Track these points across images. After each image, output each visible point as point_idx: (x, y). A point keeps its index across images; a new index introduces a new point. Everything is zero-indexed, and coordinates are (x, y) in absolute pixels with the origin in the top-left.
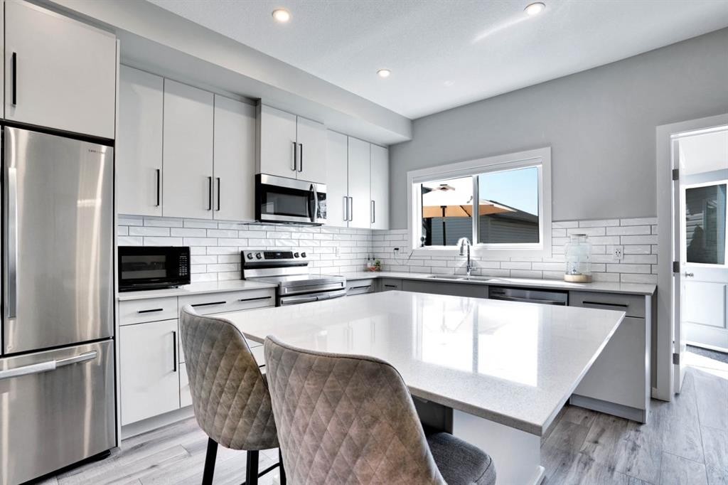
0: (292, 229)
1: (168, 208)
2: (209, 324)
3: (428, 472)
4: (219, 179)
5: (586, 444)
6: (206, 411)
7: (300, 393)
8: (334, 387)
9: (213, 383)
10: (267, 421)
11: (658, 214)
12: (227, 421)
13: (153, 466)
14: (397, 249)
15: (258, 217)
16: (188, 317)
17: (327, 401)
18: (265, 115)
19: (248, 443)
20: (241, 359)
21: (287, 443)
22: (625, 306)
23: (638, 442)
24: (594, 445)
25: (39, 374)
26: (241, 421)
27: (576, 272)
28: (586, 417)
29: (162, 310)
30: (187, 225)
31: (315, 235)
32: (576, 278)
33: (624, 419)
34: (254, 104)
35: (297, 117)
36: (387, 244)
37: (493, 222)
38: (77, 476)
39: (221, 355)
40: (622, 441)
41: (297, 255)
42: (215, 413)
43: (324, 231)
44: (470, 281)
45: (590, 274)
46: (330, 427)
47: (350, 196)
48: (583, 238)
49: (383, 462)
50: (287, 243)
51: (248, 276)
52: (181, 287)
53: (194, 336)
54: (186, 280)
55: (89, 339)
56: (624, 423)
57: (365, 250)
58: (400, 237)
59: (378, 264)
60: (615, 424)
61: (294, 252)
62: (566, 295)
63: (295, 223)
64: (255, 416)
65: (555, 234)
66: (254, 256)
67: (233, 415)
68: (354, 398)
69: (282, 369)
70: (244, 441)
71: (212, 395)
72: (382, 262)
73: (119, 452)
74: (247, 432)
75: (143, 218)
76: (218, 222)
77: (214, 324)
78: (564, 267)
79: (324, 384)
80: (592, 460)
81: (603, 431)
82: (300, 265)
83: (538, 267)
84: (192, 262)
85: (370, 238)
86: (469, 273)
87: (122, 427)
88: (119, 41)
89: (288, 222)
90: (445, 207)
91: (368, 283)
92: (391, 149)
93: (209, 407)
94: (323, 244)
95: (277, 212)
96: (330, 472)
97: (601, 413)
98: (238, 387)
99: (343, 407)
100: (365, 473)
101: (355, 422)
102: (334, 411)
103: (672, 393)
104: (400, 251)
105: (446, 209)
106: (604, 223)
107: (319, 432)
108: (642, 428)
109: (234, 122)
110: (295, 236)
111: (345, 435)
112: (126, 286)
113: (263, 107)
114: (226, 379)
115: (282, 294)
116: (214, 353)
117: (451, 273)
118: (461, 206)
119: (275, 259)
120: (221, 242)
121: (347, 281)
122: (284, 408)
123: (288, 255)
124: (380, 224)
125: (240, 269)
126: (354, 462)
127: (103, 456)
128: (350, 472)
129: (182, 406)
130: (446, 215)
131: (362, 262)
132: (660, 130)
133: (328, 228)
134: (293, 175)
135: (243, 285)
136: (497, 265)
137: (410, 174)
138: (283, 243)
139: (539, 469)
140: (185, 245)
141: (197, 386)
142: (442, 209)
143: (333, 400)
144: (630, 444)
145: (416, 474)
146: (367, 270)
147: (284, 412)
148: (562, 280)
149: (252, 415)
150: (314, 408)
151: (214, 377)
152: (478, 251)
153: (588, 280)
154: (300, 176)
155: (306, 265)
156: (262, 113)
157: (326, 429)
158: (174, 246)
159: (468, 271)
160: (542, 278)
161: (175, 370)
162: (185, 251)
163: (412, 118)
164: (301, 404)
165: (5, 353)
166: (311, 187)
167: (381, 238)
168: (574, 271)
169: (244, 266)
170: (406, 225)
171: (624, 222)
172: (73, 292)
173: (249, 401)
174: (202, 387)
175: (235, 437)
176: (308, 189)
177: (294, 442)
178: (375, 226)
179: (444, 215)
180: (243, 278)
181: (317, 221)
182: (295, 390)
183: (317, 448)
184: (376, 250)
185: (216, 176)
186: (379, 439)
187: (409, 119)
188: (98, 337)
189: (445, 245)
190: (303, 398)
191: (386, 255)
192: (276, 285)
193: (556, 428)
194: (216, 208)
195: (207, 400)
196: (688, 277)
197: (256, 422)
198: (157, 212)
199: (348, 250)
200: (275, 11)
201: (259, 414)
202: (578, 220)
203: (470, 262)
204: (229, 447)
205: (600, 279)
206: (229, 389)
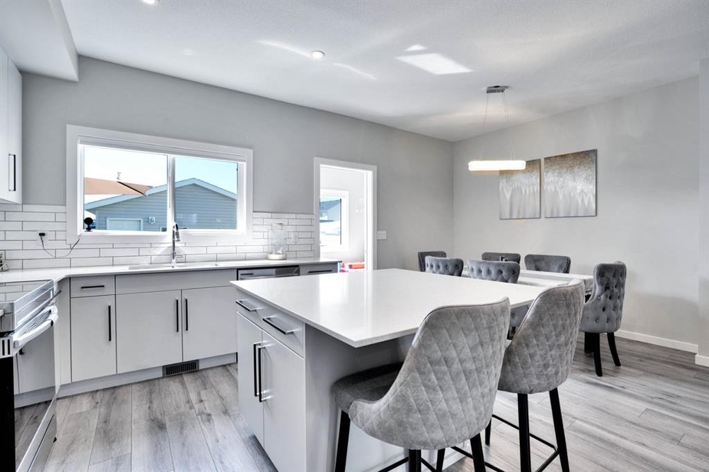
11: (314, 212)
14: (42, 235)
32: (278, 257)
48: (280, 226)
65: (255, 222)
78: (266, 248)
86: (174, 260)
104: (49, 236)
106: (287, 216)
148: (267, 258)
159: (173, 257)
171: (298, 216)
187: (77, 52)
202: (271, 212)
203: (175, 249)
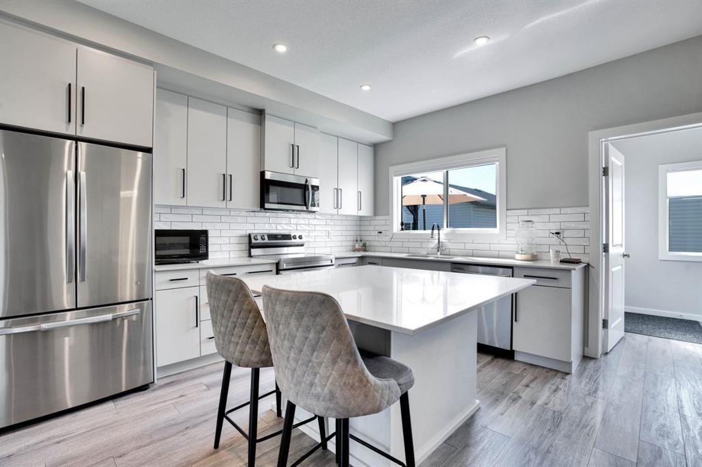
0: (291, 215)
1: (191, 200)
2: (227, 281)
3: (356, 362)
4: (231, 176)
5: (519, 387)
6: (224, 341)
7: (282, 315)
8: (300, 309)
9: (229, 321)
10: (265, 347)
11: (590, 205)
12: (238, 347)
13: (181, 396)
14: (381, 232)
15: (262, 206)
16: (212, 277)
17: (296, 318)
18: (269, 124)
19: (253, 362)
20: (248, 304)
21: (275, 349)
22: (555, 279)
23: (560, 387)
24: (525, 388)
25: (93, 324)
26: (248, 346)
27: (522, 252)
28: (525, 369)
29: (187, 279)
30: (205, 212)
31: (310, 220)
32: (524, 257)
33: (556, 370)
34: (260, 114)
35: (295, 123)
36: (371, 228)
37: (476, 209)
38: (127, 400)
39: (235, 301)
40: (549, 385)
41: (295, 237)
42: (230, 342)
43: (317, 216)
44: (439, 259)
45: (535, 254)
46: (299, 334)
47: (340, 188)
48: (530, 224)
49: (328, 354)
50: (285, 227)
51: (255, 254)
52: (200, 262)
53: (217, 290)
54: (205, 256)
55: (128, 300)
56: (555, 373)
57: (353, 233)
58: (383, 222)
59: (364, 245)
60: (547, 374)
61: (292, 235)
62: (511, 270)
63: (293, 210)
64: (257, 344)
65: (509, 220)
66: (259, 237)
67: (242, 342)
68: (311, 315)
69: (272, 302)
70: (249, 360)
71: (228, 329)
72: (368, 244)
73: (156, 387)
74: (251, 354)
75: (171, 207)
76: (230, 210)
77: (230, 281)
78: (514, 247)
79: (295, 308)
80: (520, 397)
81: (536, 378)
82: (298, 246)
83: (496, 248)
84: (209, 243)
85: (358, 223)
86: (439, 253)
87: (158, 368)
88: (156, 72)
89: (288, 210)
90: (425, 196)
91: (354, 261)
92: (376, 147)
93: (226, 338)
94: (317, 228)
95: (279, 201)
96: (299, 362)
97: (538, 366)
98: (245, 323)
99: (306, 321)
100: (318, 361)
101: (313, 329)
102: (300, 324)
103: (600, 351)
104: (383, 233)
105: (426, 198)
106: (548, 211)
107: (292, 338)
108: (568, 377)
109: (243, 128)
110: (293, 221)
111: (307, 338)
112: (161, 260)
113: (266, 116)
114: (238, 318)
115: (281, 268)
116: (230, 301)
117: (424, 252)
118: (439, 195)
119: (277, 240)
120: (233, 226)
121: (336, 258)
122: (273, 327)
123: (287, 237)
124: (366, 211)
125: (247, 249)
126: (312, 355)
127: (144, 388)
128: (310, 361)
129: (202, 355)
130: (426, 203)
131: (351, 243)
132: (592, 135)
133: (321, 214)
134: (291, 171)
135: (250, 261)
136: (462, 246)
137: (392, 169)
138: (282, 227)
139: (475, 402)
140: (204, 229)
141: (219, 324)
142: (422, 199)
143: (300, 317)
144: (554, 387)
145: (348, 362)
146: (355, 250)
147: (273, 330)
149: (255, 343)
150: (289, 323)
151: (230, 317)
152: (447, 235)
153: (534, 258)
154: (297, 172)
155: (302, 245)
156: (266, 122)
157: (296, 336)
158: (195, 229)
159: (438, 251)
160: (498, 257)
161: (197, 326)
162: (205, 233)
163: (393, 121)
164: (283, 321)
165: (78, 307)
166: (307, 181)
167: (368, 223)
168: (522, 251)
169: (251, 246)
170: (388, 212)
171: (563, 210)
172: (117, 263)
173: (253, 333)
174: (221, 324)
175: (243, 358)
176: (304, 183)
177: (278, 347)
178: (361, 213)
179: (424, 203)
180: (250, 256)
181: (311, 209)
182: (279, 314)
183: (291, 348)
184: (364, 233)
185: (229, 173)
186: (325, 340)
187: (389, 122)
188: (134, 299)
189: (425, 229)
190: (283, 317)
191: (371, 236)
192: (277, 261)
193: (499, 376)
194: (229, 198)
195: (225, 333)
196: (626, 257)
197: (257, 347)
198: (183, 202)
199: (339, 233)
200: (275, 45)
201: (259, 342)
202: (528, 209)
203: (440, 244)
204: (239, 366)
205: (545, 258)
206: (240, 325)
